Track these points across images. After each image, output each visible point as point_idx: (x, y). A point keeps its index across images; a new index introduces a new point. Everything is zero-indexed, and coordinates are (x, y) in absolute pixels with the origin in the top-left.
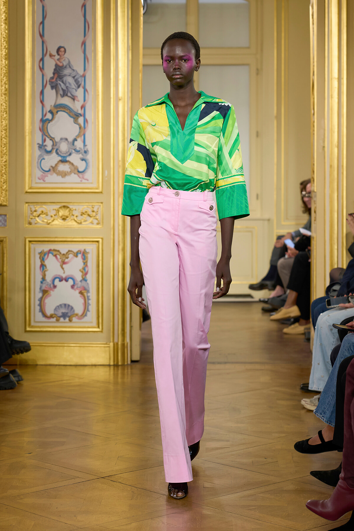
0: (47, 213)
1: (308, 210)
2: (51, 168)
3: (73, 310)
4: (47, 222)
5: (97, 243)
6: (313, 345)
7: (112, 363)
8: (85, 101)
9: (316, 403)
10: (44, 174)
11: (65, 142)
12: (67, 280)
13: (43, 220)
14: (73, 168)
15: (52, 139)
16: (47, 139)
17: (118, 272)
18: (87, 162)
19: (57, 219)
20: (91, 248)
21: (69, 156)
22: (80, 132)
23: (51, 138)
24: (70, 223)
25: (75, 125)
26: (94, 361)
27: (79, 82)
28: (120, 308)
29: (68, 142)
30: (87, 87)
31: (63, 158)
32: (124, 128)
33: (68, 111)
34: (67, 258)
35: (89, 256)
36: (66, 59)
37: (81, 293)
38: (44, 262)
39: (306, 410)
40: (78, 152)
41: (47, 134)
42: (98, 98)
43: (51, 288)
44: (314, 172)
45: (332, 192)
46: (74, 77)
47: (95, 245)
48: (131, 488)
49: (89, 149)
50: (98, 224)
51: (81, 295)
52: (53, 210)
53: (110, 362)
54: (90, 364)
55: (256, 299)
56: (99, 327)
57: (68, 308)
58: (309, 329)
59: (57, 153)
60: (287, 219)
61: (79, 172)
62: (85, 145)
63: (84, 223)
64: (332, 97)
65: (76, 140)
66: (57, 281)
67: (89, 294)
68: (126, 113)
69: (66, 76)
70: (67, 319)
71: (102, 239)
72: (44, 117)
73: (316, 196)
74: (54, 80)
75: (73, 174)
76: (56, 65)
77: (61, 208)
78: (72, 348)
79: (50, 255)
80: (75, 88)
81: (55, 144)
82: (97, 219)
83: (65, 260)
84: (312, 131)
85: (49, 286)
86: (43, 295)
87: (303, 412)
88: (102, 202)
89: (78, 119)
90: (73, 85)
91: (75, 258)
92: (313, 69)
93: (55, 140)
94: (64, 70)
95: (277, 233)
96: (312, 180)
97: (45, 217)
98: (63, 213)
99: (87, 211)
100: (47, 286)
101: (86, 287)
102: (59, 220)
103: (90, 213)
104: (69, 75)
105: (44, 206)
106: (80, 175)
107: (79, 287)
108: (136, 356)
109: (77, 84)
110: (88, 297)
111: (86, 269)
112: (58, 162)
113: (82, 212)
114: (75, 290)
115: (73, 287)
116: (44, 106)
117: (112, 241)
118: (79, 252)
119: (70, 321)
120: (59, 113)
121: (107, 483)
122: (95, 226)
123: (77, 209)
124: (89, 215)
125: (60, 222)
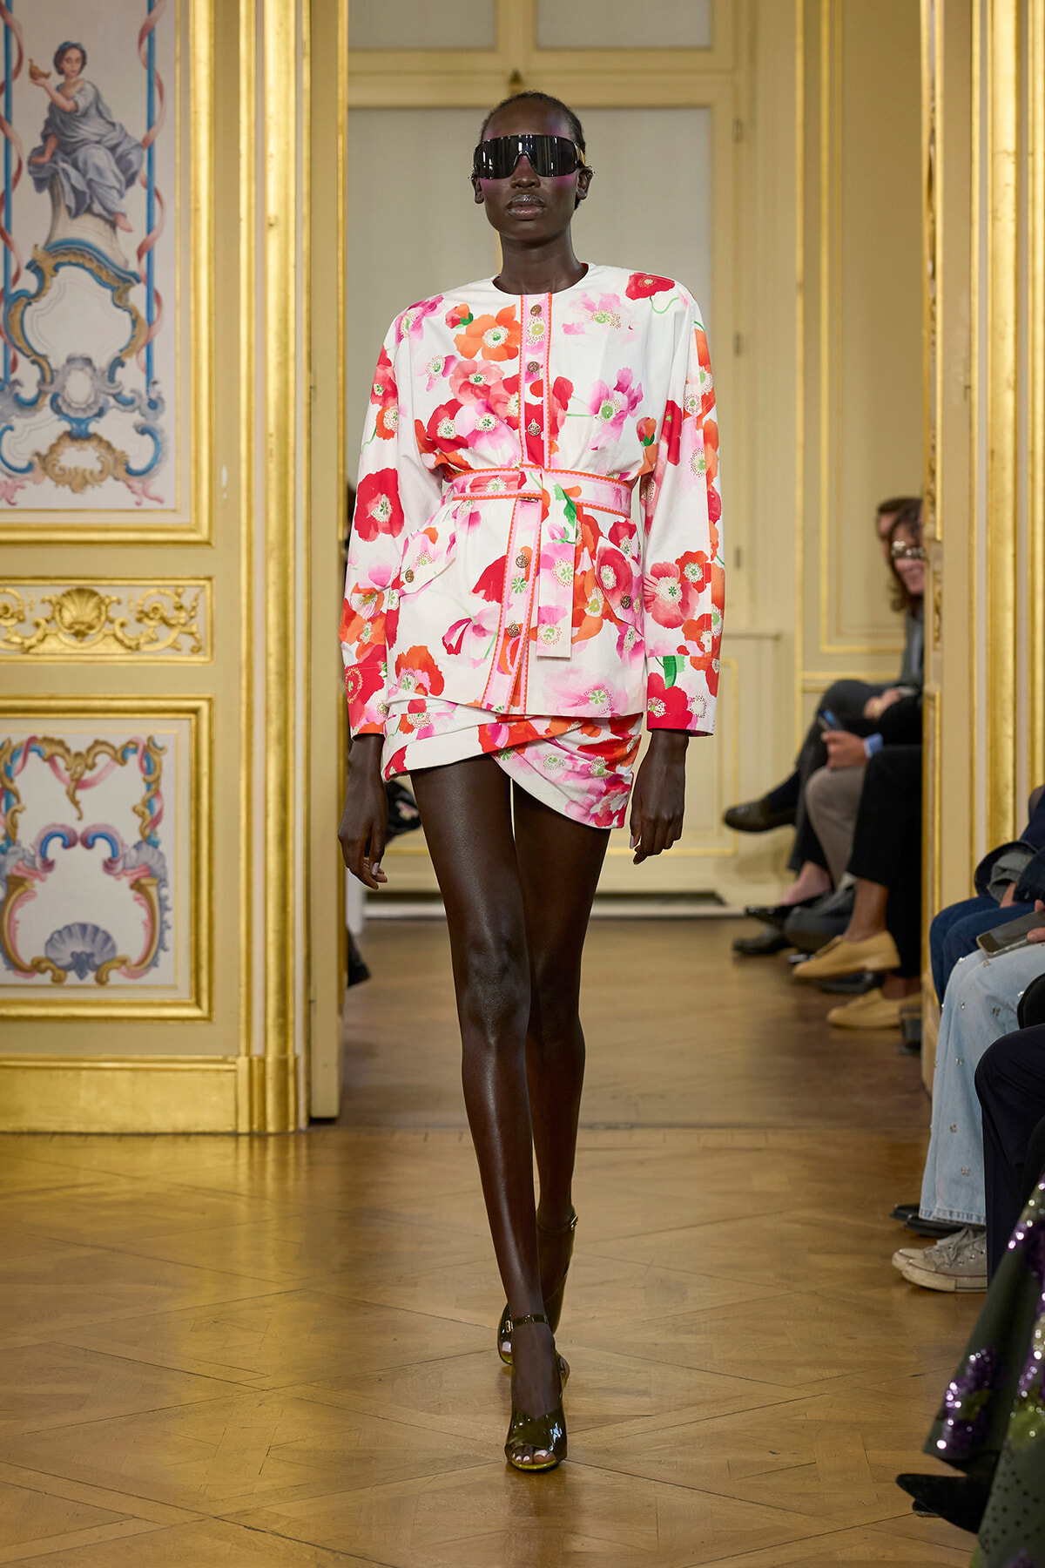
0: (21, 612)
1: (910, 603)
2: (36, 459)
3: (110, 945)
4: (22, 643)
5: (192, 716)
6: (932, 1066)
7: (244, 1127)
8: (150, 229)
9: (944, 1263)
10: (10, 481)
11: (81, 369)
12: (90, 841)
13: (7, 637)
14: (110, 459)
15: (38, 360)
16: (22, 360)
17: (266, 816)
18: (159, 437)
19: (56, 635)
20: (171, 734)
21: (97, 419)
22: (133, 337)
23: (33, 357)
24: (101, 648)
25: (119, 311)
26: (181, 1119)
27: (130, 164)
28: (272, 937)
29: (94, 370)
30: (159, 183)
31: (75, 425)
32: (284, 321)
33: (93, 265)
34: (92, 767)
35: (166, 761)
36: (88, 86)
37: (137, 886)
38: (12, 781)
39: (910, 1287)
40: (126, 403)
41: (21, 344)
42: (197, 218)
43: (36, 869)
44: (933, 472)
45: (997, 541)
46: (113, 149)
47: (186, 722)
48: (316, 1553)
49: (164, 396)
50: (196, 650)
51: (139, 895)
52: (43, 602)
53: (237, 1124)
54: (170, 1130)
55: (737, 908)
56: (198, 1004)
57: (93, 941)
58: (919, 1009)
59: (57, 409)
60: (838, 633)
61: (130, 472)
62: (151, 382)
63: (146, 648)
64: (994, 219)
65: (122, 364)
66: (56, 843)
67: (164, 892)
68: (292, 271)
69: (87, 144)
70: (91, 977)
71: (209, 700)
72: (10, 283)
73: (939, 556)
74: (47, 157)
75: (110, 479)
76: (53, 107)
77: (68, 594)
78: (108, 1074)
79: (33, 756)
80: (117, 185)
81: (47, 377)
82: (192, 634)
83: (82, 774)
84: (925, 333)
85: (27, 863)
86: (9, 895)
87: (899, 1293)
88: (207, 574)
89: (126, 290)
90: (109, 175)
91: (118, 767)
92: (932, 121)
93: (48, 364)
94: (77, 124)
95: (804, 680)
96: (927, 500)
97: (12, 626)
98: (74, 613)
99: (154, 605)
100: (20, 864)
101: (157, 867)
102: (60, 635)
103: (170, 613)
104: (98, 142)
105: (9, 590)
106: (136, 483)
107: (133, 868)
108: (328, 1105)
109: (124, 172)
110: (162, 900)
111: (157, 807)
112: (60, 439)
113: (140, 608)
114: (118, 879)
115: (109, 866)
116: (12, 249)
117: (244, 709)
118: (132, 746)
119: (101, 981)
120: (63, 270)
121: (233, 1536)
122: (185, 658)
123: (126, 599)
124: (164, 621)
125: (66, 644)
